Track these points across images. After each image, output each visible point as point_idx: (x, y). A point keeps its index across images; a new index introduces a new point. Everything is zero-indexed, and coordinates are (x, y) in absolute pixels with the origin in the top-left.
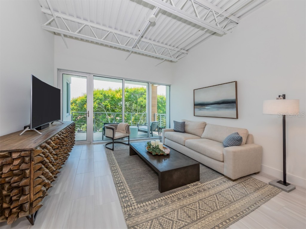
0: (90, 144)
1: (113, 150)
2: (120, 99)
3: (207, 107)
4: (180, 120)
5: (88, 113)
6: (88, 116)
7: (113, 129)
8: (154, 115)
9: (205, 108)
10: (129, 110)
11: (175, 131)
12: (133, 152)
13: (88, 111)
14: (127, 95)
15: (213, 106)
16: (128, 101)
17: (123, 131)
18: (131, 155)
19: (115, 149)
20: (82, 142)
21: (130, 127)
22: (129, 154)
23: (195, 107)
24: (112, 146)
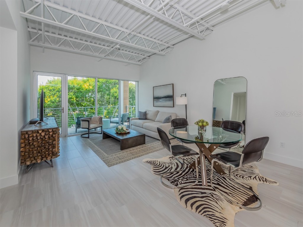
0: (65, 136)
1: (88, 137)
3: (160, 100)
4: (143, 111)
5: (63, 110)
6: (63, 112)
7: (88, 121)
8: (126, 107)
9: (159, 101)
11: (140, 119)
12: (106, 136)
13: (63, 108)
15: (163, 99)
17: (97, 122)
18: (104, 138)
19: (90, 137)
21: (103, 119)
22: (102, 139)
23: (154, 100)
24: (87, 136)
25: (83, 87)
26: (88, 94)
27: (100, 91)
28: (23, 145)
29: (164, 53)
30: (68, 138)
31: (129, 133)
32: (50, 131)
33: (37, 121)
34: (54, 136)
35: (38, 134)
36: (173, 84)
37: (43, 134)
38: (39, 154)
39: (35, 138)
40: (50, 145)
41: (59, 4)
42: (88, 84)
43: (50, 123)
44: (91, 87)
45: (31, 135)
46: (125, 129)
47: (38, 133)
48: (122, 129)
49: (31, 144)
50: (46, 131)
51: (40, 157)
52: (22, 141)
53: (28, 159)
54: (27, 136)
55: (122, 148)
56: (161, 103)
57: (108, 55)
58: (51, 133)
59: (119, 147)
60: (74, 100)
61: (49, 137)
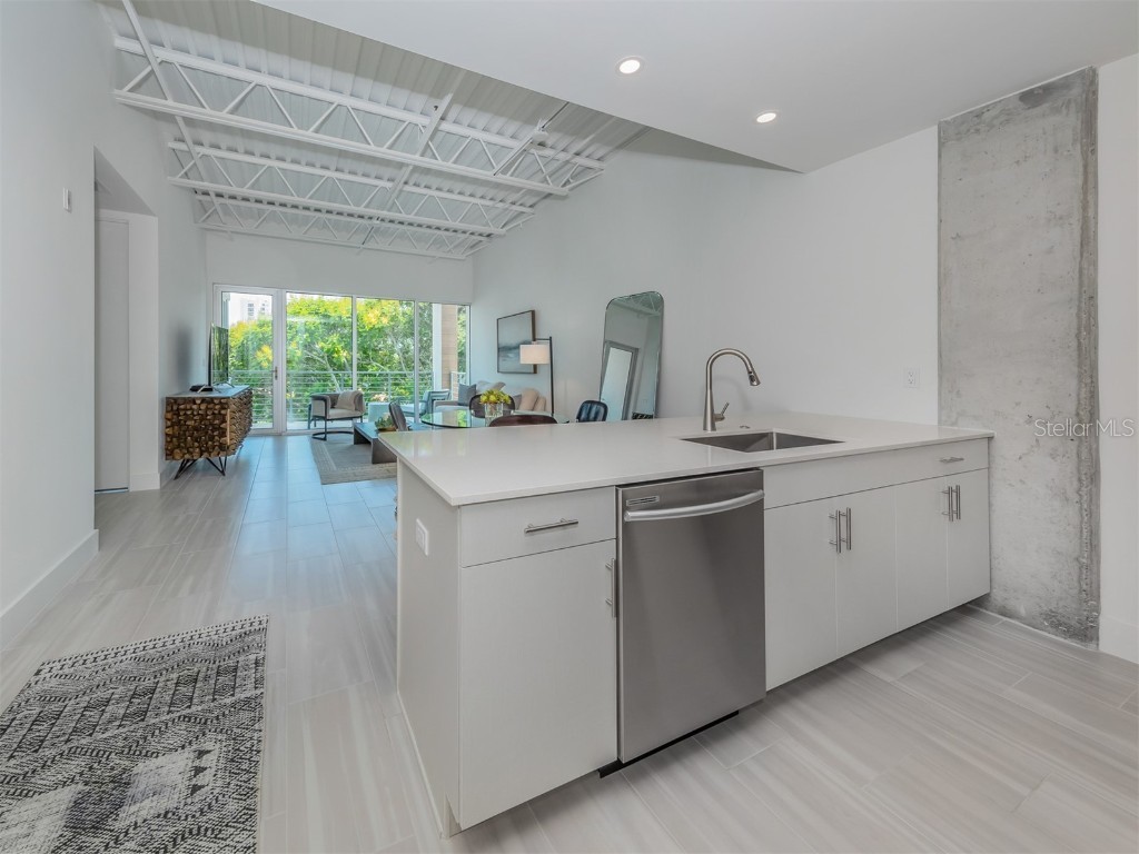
0: (280, 435)
1: (325, 439)
2: (380, 330)
3: (511, 355)
4: (472, 383)
5: (276, 372)
6: (276, 378)
7: (324, 400)
8: (450, 375)
9: (508, 357)
13: (276, 368)
14: (404, 314)
15: (515, 352)
17: (349, 404)
18: (356, 442)
20: (263, 434)
22: (353, 444)
23: (499, 353)
24: (323, 436)
25: (365, 319)
26: (385, 342)
28: (169, 423)
30: (289, 438)
32: (216, 401)
33: (200, 387)
34: (223, 412)
35: (195, 407)
36: (533, 312)
37: (203, 407)
38: (196, 444)
39: (189, 413)
40: (216, 429)
42: (378, 313)
43: (230, 389)
44: (385, 321)
45: (182, 407)
47: (195, 403)
49: (182, 422)
51: (197, 450)
52: (169, 416)
53: (178, 451)
54: (175, 408)
55: (375, 461)
56: (512, 362)
58: (217, 407)
59: (370, 458)
60: (339, 357)
61: (213, 414)
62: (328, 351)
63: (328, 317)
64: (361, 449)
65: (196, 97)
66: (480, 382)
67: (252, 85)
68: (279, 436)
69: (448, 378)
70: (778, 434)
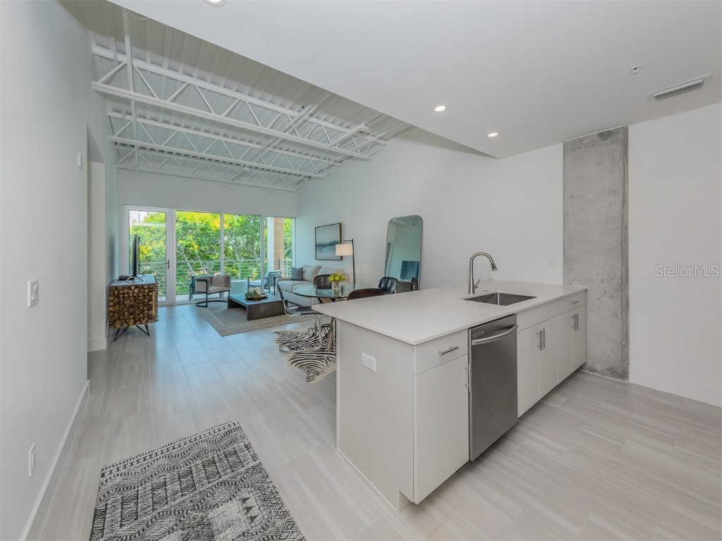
1: (206, 306)
3: (325, 249)
4: (299, 267)
6: (169, 267)
7: (206, 281)
8: (279, 261)
9: (323, 250)
10: (245, 255)
11: (292, 280)
12: (233, 304)
13: (168, 261)
14: (238, 221)
15: (327, 247)
16: (243, 234)
17: (222, 284)
18: (229, 308)
19: (208, 307)
21: (233, 281)
22: (225, 308)
23: (318, 248)
24: (205, 304)
25: (212, 224)
27: (246, 233)
28: (111, 304)
29: (324, 176)
30: (177, 307)
31: (265, 298)
32: (145, 287)
33: (128, 277)
34: (150, 294)
35: (130, 291)
36: (340, 224)
37: (136, 291)
38: (131, 316)
39: (126, 296)
40: (145, 305)
41: (157, 120)
43: (146, 280)
44: (226, 226)
45: (121, 292)
46: (259, 293)
47: (130, 289)
48: (255, 292)
49: (122, 302)
50: (140, 288)
51: (132, 320)
52: (111, 298)
53: (118, 322)
54: (116, 293)
55: (250, 318)
56: (326, 253)
57: (237, 178)
58: (146, 291)
59: (245, 317)
60: (194, 249)
61: (144, 295)
62: (187, 246)
63: (186, 223)
64: (235, 312)
65: (149, 89)
66: (305, 265)
67: (186, 84)
68: (171, 305)
69: (278, 263)
70: (500, 294)
